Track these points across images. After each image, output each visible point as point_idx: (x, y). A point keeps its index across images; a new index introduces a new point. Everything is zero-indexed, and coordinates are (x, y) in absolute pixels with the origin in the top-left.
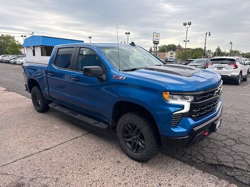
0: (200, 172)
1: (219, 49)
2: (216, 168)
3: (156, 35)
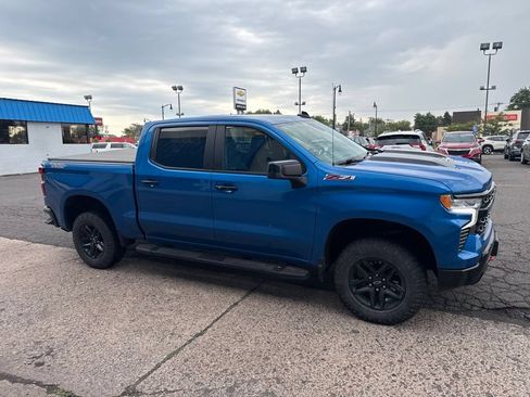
0: (491, 323)
1: (350, 118)
2: (506, 312)
3: (240, 91)
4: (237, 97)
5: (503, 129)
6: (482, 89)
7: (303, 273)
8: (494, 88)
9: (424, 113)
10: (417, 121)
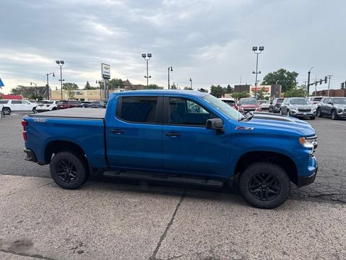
0: (318, 204)
2: (321, 198)
3: (105, 66)
4: (104, 70)
5: (265, 96)
6: (254, 73)
7: (221, 184)
8: (260, 73)
9: (216, 85)
10: (212, 90)
